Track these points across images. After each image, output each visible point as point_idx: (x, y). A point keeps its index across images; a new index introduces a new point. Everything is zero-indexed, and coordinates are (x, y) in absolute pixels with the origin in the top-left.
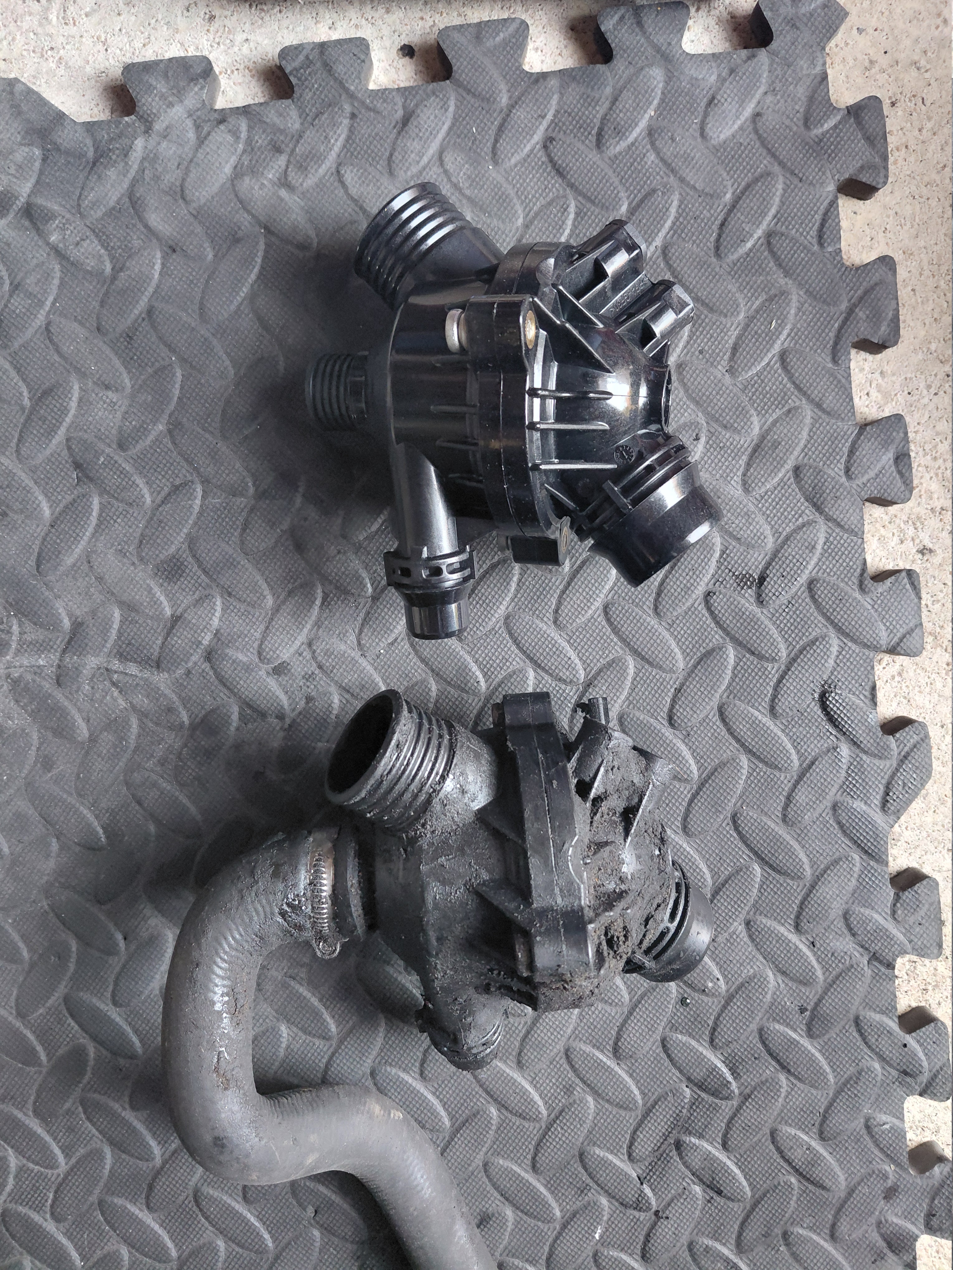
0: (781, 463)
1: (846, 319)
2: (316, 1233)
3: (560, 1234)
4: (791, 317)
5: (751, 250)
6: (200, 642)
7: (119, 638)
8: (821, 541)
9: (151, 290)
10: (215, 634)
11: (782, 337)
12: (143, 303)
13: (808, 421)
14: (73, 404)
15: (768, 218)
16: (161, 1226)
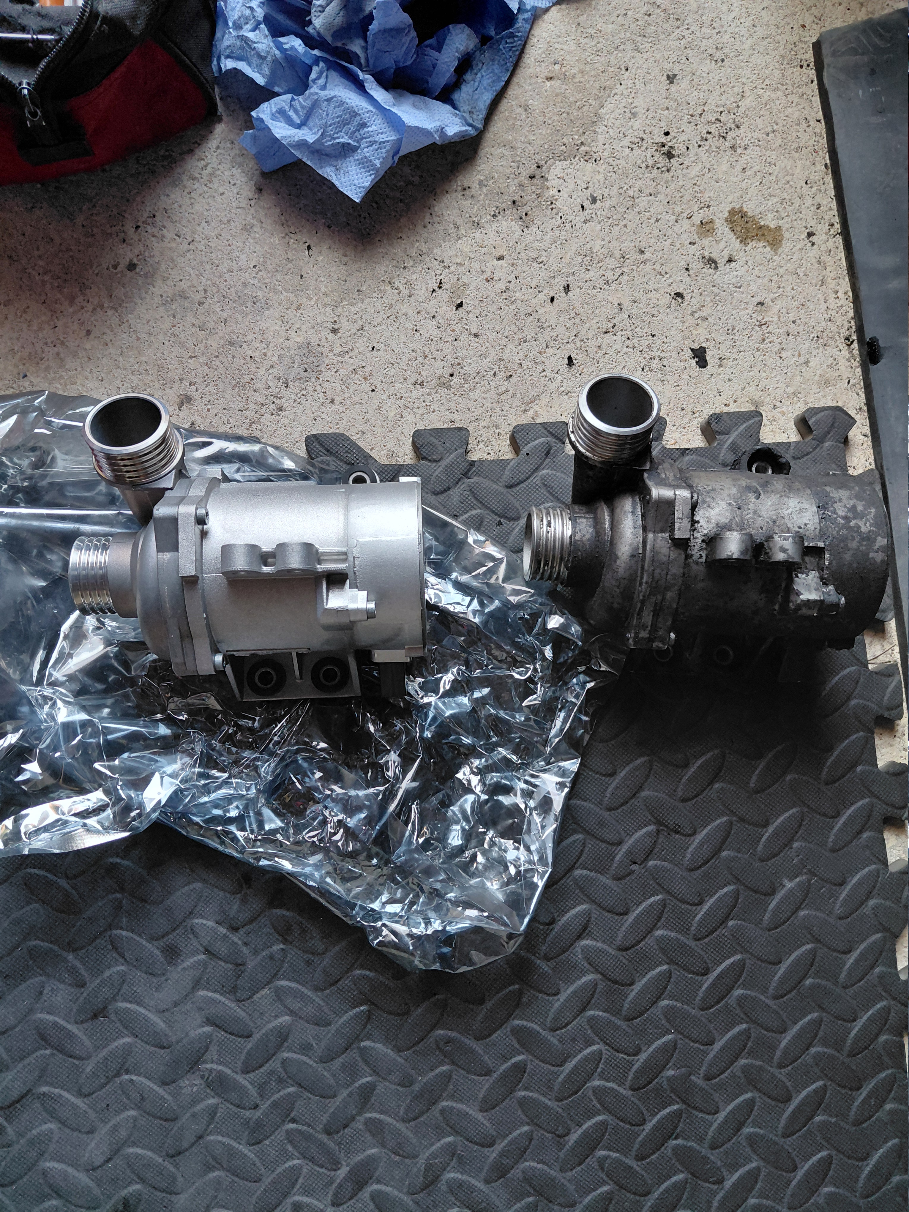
2: (651, 863)
6: (224, 935)
7: (219, 992)
10: (220, 924)
14: (51, 1018)
16: (644, 976)
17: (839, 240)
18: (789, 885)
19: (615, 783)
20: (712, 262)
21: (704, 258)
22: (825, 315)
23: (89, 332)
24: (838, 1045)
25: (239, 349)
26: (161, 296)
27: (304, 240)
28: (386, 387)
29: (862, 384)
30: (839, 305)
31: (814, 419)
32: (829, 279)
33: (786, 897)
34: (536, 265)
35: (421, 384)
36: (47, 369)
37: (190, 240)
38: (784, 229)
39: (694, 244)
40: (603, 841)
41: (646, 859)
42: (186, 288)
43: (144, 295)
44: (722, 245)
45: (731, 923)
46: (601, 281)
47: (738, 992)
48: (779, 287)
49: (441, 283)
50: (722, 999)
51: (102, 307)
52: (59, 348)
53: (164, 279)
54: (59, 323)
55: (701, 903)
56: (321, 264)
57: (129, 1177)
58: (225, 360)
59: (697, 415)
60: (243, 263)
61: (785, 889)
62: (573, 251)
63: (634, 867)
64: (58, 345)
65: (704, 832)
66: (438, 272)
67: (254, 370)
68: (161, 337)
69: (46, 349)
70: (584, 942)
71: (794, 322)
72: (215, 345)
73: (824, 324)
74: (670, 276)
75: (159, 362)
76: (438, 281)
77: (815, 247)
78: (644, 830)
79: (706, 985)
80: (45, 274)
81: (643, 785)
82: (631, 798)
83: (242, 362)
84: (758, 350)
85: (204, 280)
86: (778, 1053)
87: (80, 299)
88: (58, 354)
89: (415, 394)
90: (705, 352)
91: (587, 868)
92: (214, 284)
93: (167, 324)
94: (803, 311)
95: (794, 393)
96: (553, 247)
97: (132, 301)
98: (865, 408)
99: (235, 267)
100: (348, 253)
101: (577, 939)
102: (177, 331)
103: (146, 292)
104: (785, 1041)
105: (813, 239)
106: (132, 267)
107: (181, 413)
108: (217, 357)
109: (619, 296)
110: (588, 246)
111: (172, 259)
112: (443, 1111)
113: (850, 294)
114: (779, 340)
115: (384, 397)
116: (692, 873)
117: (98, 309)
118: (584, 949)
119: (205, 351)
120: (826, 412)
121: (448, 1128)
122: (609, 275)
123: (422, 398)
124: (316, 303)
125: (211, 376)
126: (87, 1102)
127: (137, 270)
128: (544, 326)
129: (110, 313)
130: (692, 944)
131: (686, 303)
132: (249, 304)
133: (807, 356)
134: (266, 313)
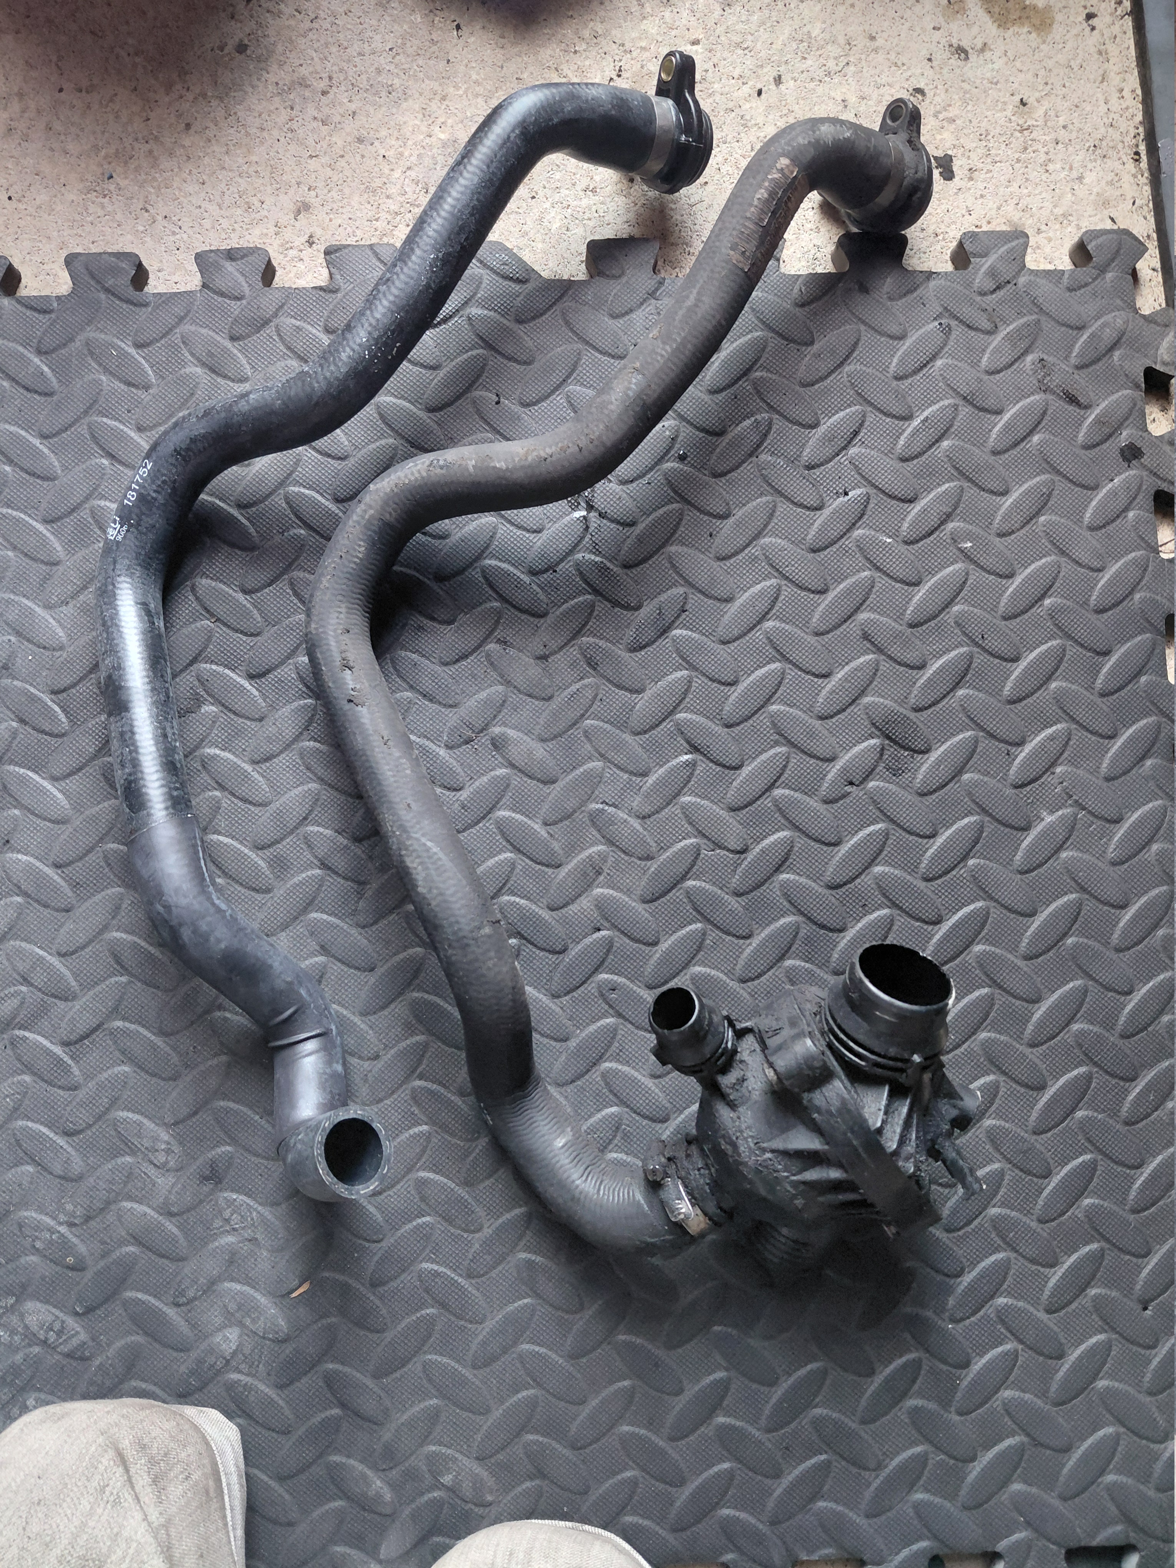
0: (225, 350)
1: (113, 294)
2: (872, 784)
3: (885, 573)
4: (108, 338)
5: (50, 368)
6: (345, 846)
8: (293, 321)
9: (38, 864)
11: (123, 345)
12: (49, 871)
13: (193, 328)
15: (26, 352)
16: (858, 921)
17: (1128, 22)
18: (1049, 819)
19: (829, 686)
20: (961, 52)
21: (951, 46)
22: (1105, 120)
23: (188, 126)
24: (1109, 1023)
25: (370, 147)
26: (277, 84)
27: (453, 18)
28: (549, 192)
29: (1151, 205)
30: (1124, 106)
31: (1093, 243)
32: (1112, 74)
33: (1044, 834)
34: (740, 52)
35: (594, 191)
36: (137, 169)
37: (313, 16)
38: (1057, 9)
39: (939, 29)
40: (812, 756)
41: (865, 780)
42: (307, 74)
43: (256, 82)
44: (975, 30)
45: (971, 862)
46: (821, 73)
47: (978, 948)
48: (1046, 84)
49: (620, 70)
50: (958, 956)
51: (204, 95)
52: (152, 145)
53: (281, 65)
54: (152, 115)
55: (933, 836)
56: (473, 47)
57: (218, 1136)
58: (352, 160)
59: (940, 237)
60: (377, 44)
61: (1043, 824)
62: (787, 35)
63: (848, 789)
64: (151, 142)
65: (942, 749)
66: (617, 58)
67: (387, 172)
68: (276, 133)
69: (137, 146)
70: (784, 876)
71: (1064, 127)
72: (340, 143)
73: (1103, 130)
74: (909, 68)
75: (272, 162)
76: (617, 68)
77: (1095, 32)
78: (865, 744)
79: (937, 937)
80: (136, 54)
81: (865, 689)
82: (850, 704)
83: (374, 162)
84: (1018, 161)
85: (329, 65)
86: (1030, 1027)
87: (179, 86)
88: (151, 152)
89: (585, 202)
90: (951, 160)
91: (790, 788)
92: (341, 70)
93: (284, 115)
94: (1076, 114)
95: (1063, 215)
96: (762, 30)
97: (241, 90)
98: (1155, 236)
99: (367, 48)
100: (506, 34)
101: (775, 871)
102: (294, 125)
103: (259, 79)
104: (1040, 1012)
105: (1094, 22)
106: (241, 48)
107: (297, 224)
108: (342, 156)
109: (844, 90)
110: (805, 30)
111: (291, 39)
112: (604, 1075)
113: (1139, 92)
114: (1045, 149)
115: (547, 205)
116: (924, 799)
117: (201, 99)
118: (784, 885)
119: (329, 150)
120: (1110, 236)
121: (611, 1097)
122: (831, 64)
123: (594, 208)
124: (466, 92)
125: (335, 179)
126: (171, 1043)
127: (248, 52)
128: (749, 124)
129: (214, 103)
130: (922, 885)
131: (927, 101)
132: (383, 94)
133: (1081, 170)
134: (404, 105)
